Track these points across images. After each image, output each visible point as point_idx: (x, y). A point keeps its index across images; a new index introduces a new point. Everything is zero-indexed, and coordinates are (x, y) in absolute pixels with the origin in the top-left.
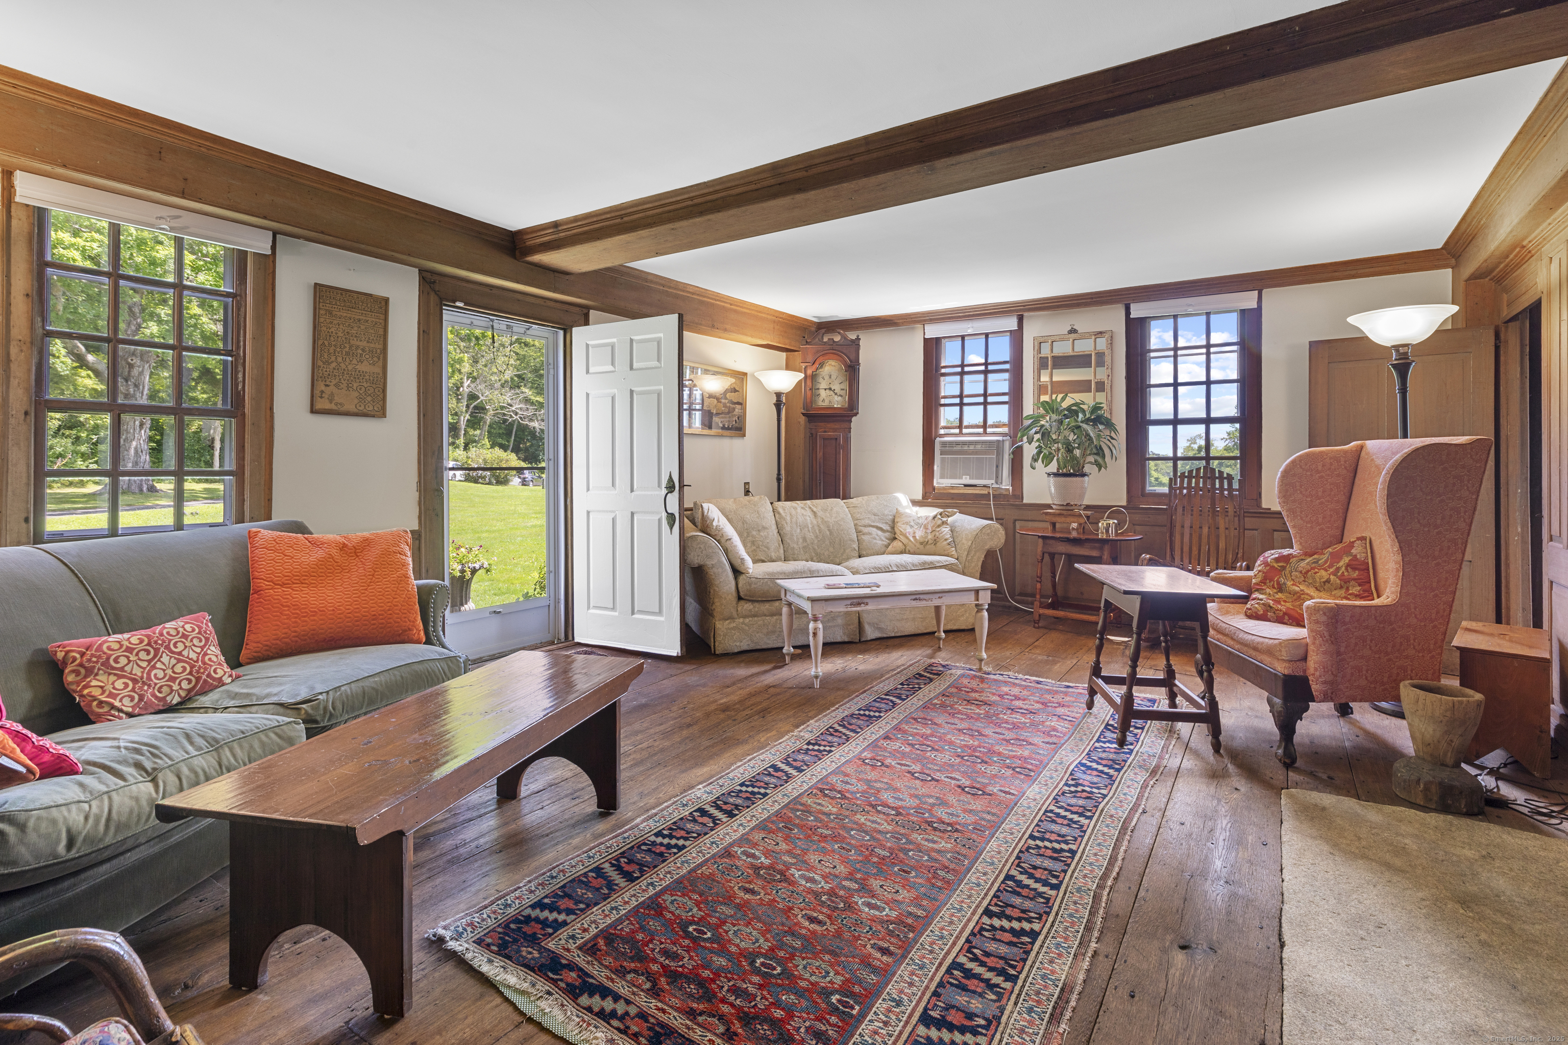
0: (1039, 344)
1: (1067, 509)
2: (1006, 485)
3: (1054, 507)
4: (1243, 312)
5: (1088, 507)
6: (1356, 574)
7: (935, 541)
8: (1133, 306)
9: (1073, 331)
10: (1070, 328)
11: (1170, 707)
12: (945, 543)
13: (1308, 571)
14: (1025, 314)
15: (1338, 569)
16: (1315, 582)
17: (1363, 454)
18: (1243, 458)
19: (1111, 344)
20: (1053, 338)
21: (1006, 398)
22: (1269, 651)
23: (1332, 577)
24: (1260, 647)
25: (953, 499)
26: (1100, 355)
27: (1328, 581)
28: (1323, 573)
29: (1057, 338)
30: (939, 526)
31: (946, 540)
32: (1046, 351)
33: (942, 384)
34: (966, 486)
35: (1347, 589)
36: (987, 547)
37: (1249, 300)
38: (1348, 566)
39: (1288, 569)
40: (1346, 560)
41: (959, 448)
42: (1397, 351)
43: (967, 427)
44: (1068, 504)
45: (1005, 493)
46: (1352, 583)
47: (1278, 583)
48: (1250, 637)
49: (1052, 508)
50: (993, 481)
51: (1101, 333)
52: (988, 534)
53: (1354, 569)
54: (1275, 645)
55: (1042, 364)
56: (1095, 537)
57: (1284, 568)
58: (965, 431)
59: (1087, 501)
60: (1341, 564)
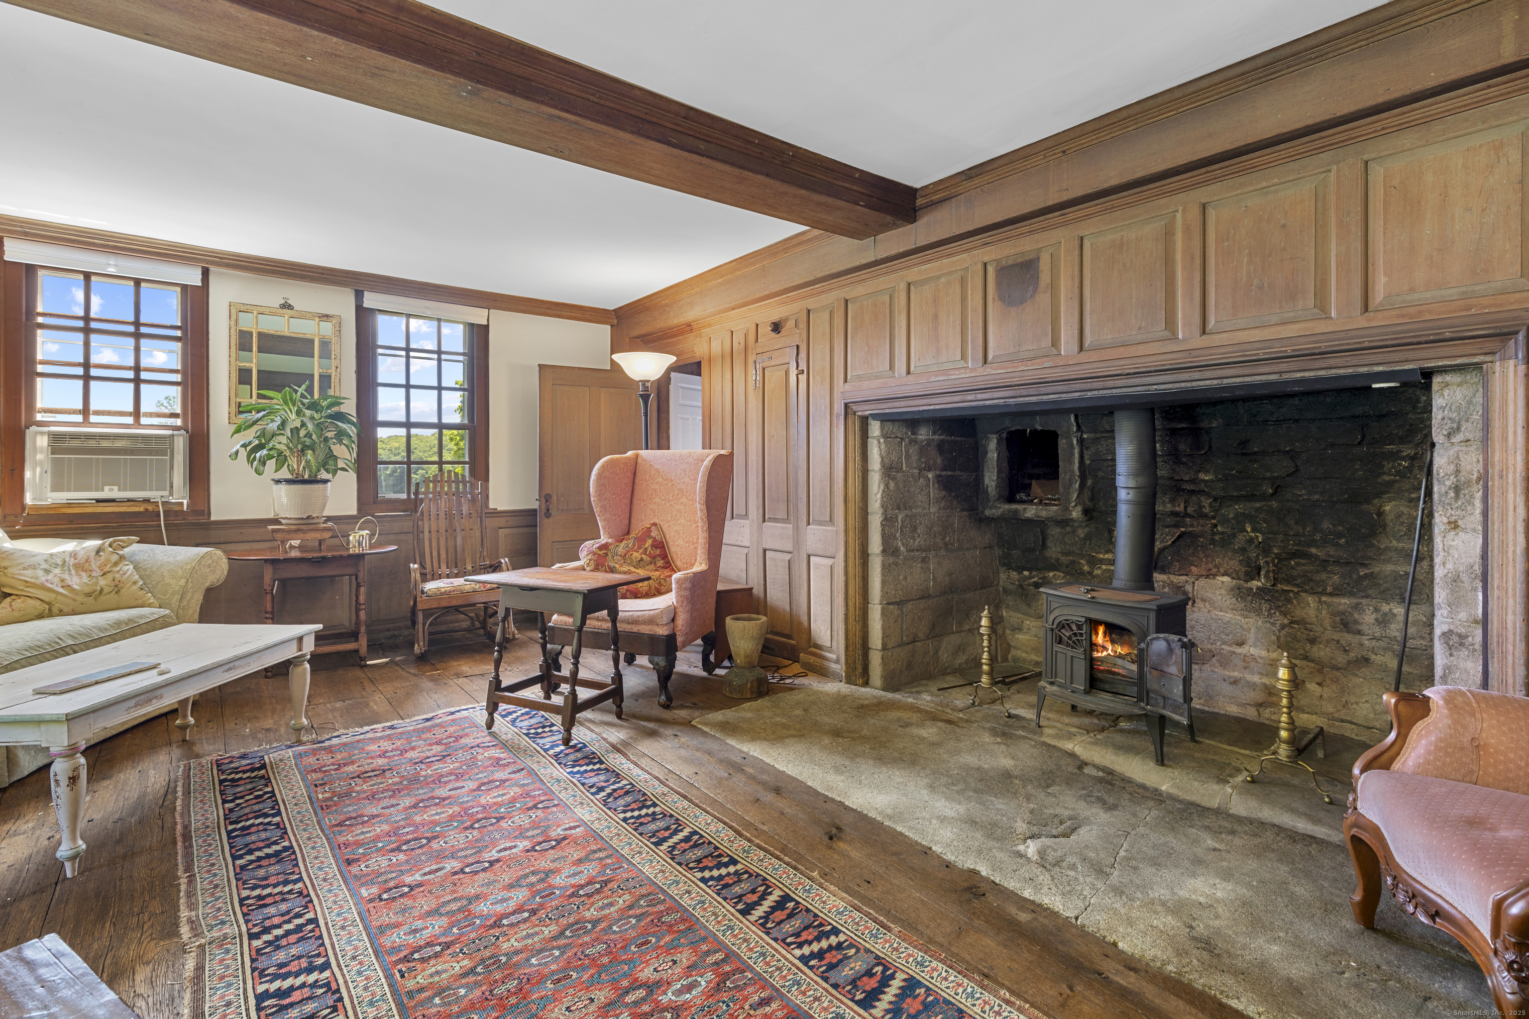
0: (237, 310)
1: (306, 524)
2: (180, 497)
3: (283, 521)
4: (472, 325)
5: (329, 519)
6: (658, 552)
7: (117, 588)
8: (367, 295)
9: (286, 306)
10: (283, 302)
11: (545, 698)
12: (135, 587)
13: (625, 554)
14: (212, 269)
15: (646, 549)
16: (632, 562)
17: (639, 460)
18: (473, 463)
19: (339, 331)
20: (261, 310)
21: (177, 378)
22: (651, 621)
23: (644, 556)
24: (641, 619)
25: (71, 522)
26: (325, 344)
27: (642, 560)
28: (635, 554)
29: (267, 311)
30: (116, 564)
31: (135, 583)
32: (248, 323)
33: (39, 340)
34: (98, 501)
35: (655, 564)
36: (207, 584)
37: (479, 316)
38: (652, 546)
39: (610, 555)
40: (649, 542)
41: (75, 443)
42: (644, 385)
43: (97, 413)
44: (309, 517)
45: (176, 508)
46: (658, 558)
47: (609, 567)
48: (627, 613)
49: (280, 523)
50: (166, 493)
51: (327, 316)
52: (209, 566)
53: (656, 548)
54: (658, 614)
55: (243, 341)
56: (345, 553)
57: (606, 554)
58: (93, 419)
59: (327, 513)
60: (647, 545)
